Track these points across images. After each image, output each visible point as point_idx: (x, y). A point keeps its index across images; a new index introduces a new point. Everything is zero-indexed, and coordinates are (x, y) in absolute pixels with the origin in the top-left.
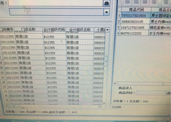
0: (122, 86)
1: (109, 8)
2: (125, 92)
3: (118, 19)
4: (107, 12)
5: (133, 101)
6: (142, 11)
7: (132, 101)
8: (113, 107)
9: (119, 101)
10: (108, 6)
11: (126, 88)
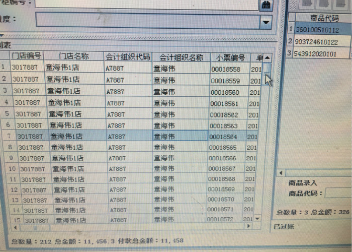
0: (296, 179)
1: (270, 13)
2: (303, 193)
3: (289, 37)
4: (266, 22)
5: (318, 213)
6: (335, 21)
7: (317, 211)
8: (276, 228)
9: (290, 213)
10: (269, 9)
11: (304, 184)
